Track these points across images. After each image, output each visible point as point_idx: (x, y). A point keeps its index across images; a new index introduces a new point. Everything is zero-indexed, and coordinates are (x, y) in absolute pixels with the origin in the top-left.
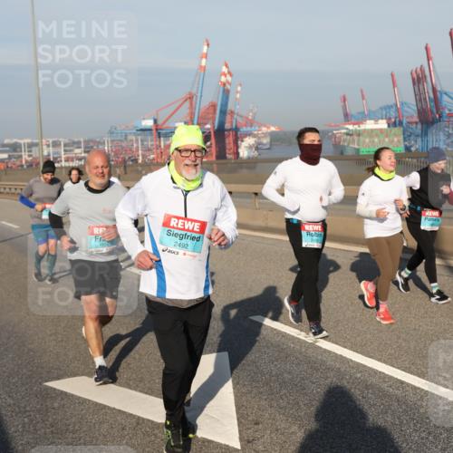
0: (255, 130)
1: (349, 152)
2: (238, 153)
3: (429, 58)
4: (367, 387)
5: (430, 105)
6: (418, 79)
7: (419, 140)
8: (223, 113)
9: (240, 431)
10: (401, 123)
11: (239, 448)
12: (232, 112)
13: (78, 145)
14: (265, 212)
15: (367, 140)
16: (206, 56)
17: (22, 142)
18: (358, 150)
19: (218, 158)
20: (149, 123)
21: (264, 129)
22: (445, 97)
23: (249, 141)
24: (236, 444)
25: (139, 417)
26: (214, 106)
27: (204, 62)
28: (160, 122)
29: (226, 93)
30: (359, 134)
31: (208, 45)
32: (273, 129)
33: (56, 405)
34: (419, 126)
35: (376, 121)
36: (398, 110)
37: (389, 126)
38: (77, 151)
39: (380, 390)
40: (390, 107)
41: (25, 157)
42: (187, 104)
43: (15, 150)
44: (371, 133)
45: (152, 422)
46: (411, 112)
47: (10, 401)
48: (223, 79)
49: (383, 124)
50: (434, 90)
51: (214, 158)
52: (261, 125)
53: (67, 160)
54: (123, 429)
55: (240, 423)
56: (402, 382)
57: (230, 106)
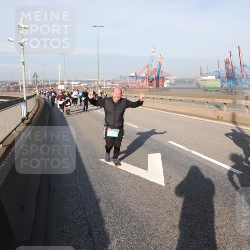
0: (169, 78)
1: (202, 87)
2: (163, 86)
3: (231, 56)
4: (209, 168)
5: (231, 72)
6: (227, 63)
7: (227, 83)
8: (159, 72)
9: (165, 180)
10: (220, 78)
11: (165, 185)
12: (162, 72)
13: (110, 81)
14: (173, 106)
15: (208, 83)
16: (154, 52)
17: (92, 80)
18: (205, 86)
19: (156, 87)
20: (134, 75)
21: (173, 78)
22: (236, 69)
23: (167, 82)
24: (164, 185)
25: (131, 173)
26: (156, 69)
27: (153, 54)
28: (137, 74)
29: (160, 65)
30: (206, 81)
31: (155, 49)
32: (176, 78)
33: (103, 167)
34: (227, 79)
35: (212, 76)
36: (219, 73)
37: (216, 78)
38: (110, 83)
39: (213, 169)
40: (217, 72)
41: (93, 85)
42: (147, 69)
43: (90, 83)
44: (210, 80)
45: (135, 175)
46: (224, 74)
47: (88, 165)
48: (160, 60)
49: (214, 78)
50: (232, 67)
51: (155, 87)
52: (172, 76)
53: (106, 86)
54: (126, 177)
55: (165, 178)
56: (221, 167)
57: (162, 70)
